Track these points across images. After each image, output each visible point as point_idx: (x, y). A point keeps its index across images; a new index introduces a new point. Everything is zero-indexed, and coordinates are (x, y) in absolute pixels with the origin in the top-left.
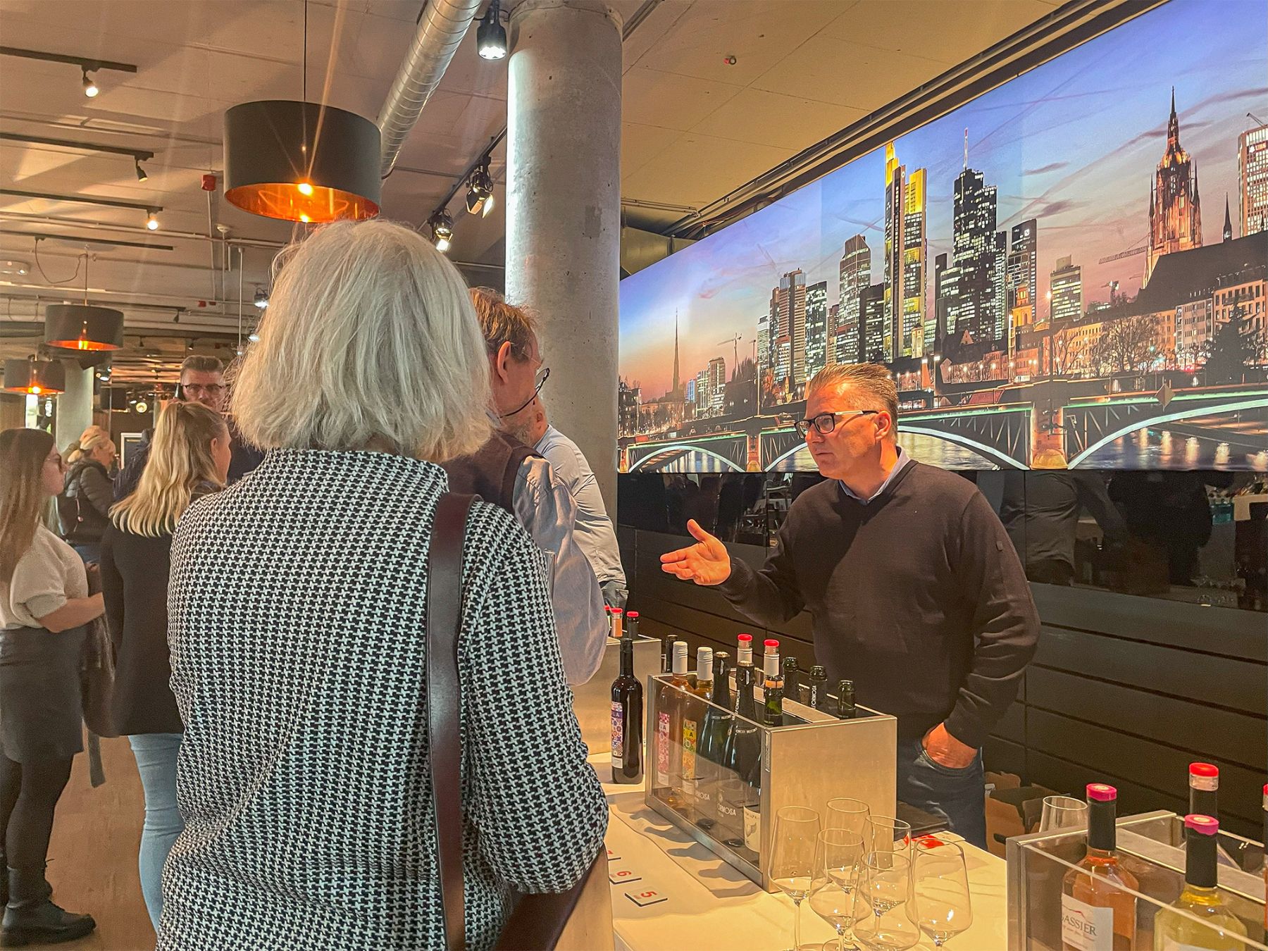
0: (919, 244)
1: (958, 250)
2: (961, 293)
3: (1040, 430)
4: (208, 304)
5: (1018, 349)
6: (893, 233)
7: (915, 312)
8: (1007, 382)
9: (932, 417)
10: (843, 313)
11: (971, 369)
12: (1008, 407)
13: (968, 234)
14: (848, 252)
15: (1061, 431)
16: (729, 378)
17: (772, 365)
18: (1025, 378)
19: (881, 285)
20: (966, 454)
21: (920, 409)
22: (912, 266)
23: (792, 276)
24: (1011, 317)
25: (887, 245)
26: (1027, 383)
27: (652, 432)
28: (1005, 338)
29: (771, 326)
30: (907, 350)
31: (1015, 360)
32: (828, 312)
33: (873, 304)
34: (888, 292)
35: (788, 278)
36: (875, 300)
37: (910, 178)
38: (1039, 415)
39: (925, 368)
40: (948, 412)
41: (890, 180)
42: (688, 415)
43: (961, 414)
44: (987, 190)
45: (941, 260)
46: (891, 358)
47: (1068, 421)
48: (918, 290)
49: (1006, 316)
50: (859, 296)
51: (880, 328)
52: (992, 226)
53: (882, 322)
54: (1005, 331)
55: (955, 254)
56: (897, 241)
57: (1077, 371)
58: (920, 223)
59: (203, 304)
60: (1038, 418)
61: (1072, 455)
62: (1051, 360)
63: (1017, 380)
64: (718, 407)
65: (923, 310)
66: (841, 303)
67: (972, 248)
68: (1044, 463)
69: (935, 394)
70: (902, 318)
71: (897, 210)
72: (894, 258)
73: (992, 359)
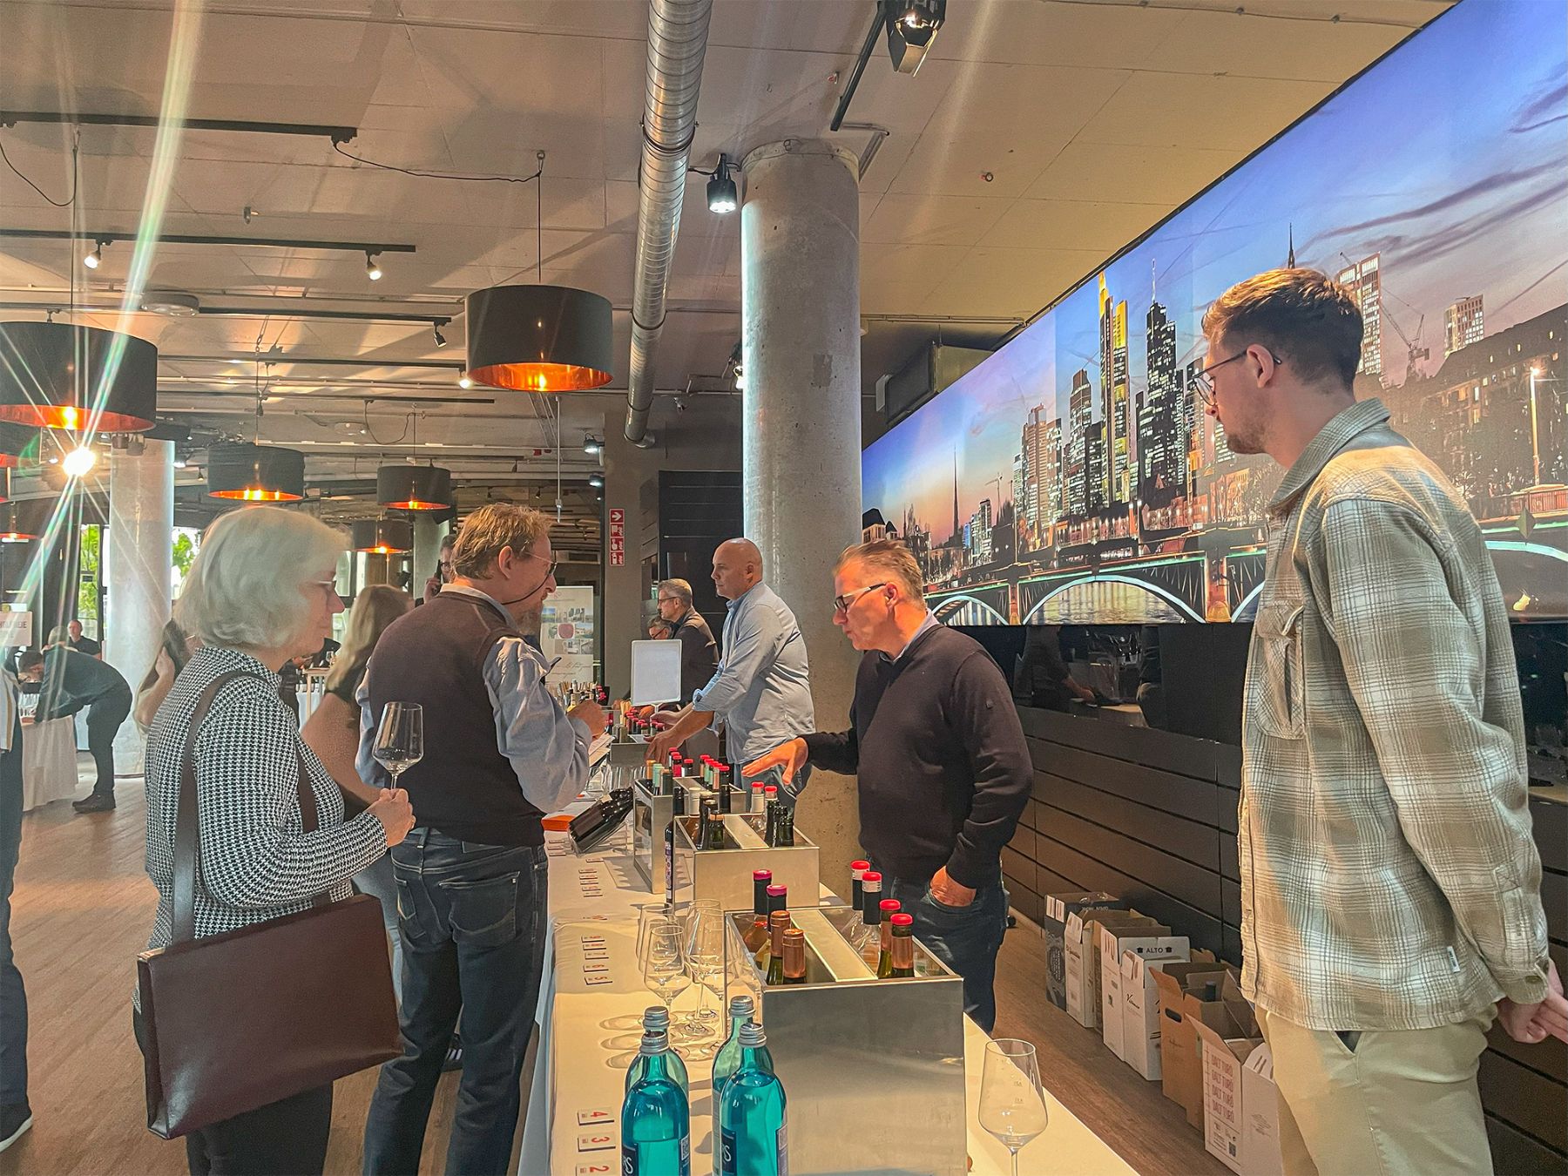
0: (1123, 381)
1: (1153, 388)
2: (1154, 434)
3: (1212, 581)
4: (543, 452)
5: (1195, 495)
6: (1105, 367)
7: (1123, 454)
8: (1186, 529)
9: (1137, 566)
10: (1074, 453)
11: (1163, 515)
12: (1189, 556)
13: (1157, 372)
14: (1075, 388)
15: (1225, 582)
16: (994, 523)
17: (1025, 509)
18: (1200, 526)
19: (1099, 423)
20: (1163, 606)
21: (1129, 557)
22: (1120, 404)
23: (1036, 411)
24: (1188, 460)
25: (1102, 380)
26: (1201, 531)
27: (940, 580)
28: (1185, 482)
29: (1024, 465)
30: (1118, 494)
31: (1192, 506)
32: (1063, 450)
33: (1094, 443)
34: (1104, 431)
35: (1034, 413)
36: (1095, 440)
37: (1117, 310)
38: (1210, 563)
39: (1131, 512)
40: (1149, 561)
41: (1102, 312)
42: (966, 562)
43: (1157, 563)
44: (1168, 326)
45: (1140, 397)
46: (1107, 502)
47: (1229, 571)
48: (1124, 430)
49: (1185, 459)
50: (1085, 435)
51: (1099, 469)
52: (1173, 364)
53: (1100, 463)
54: (1185, 475)
55: (1149, 392)
56: (1109, 376)
57: (1233, 519)
58: (1124, 357)
59: (538, 452)
60: (1209, 568)
61: (1234, 608)
62: (1216, 507)
63: (1194, 528)
64: (987, 553)
65: (1129, 452)
66: (1072, 441)
67: (1160, 386)
68: (1215, 616)
69: (1139, 542)
70: (1115, 459)
71: (1108, 342)
72: (1107, 393)
73: (1177, 505)
